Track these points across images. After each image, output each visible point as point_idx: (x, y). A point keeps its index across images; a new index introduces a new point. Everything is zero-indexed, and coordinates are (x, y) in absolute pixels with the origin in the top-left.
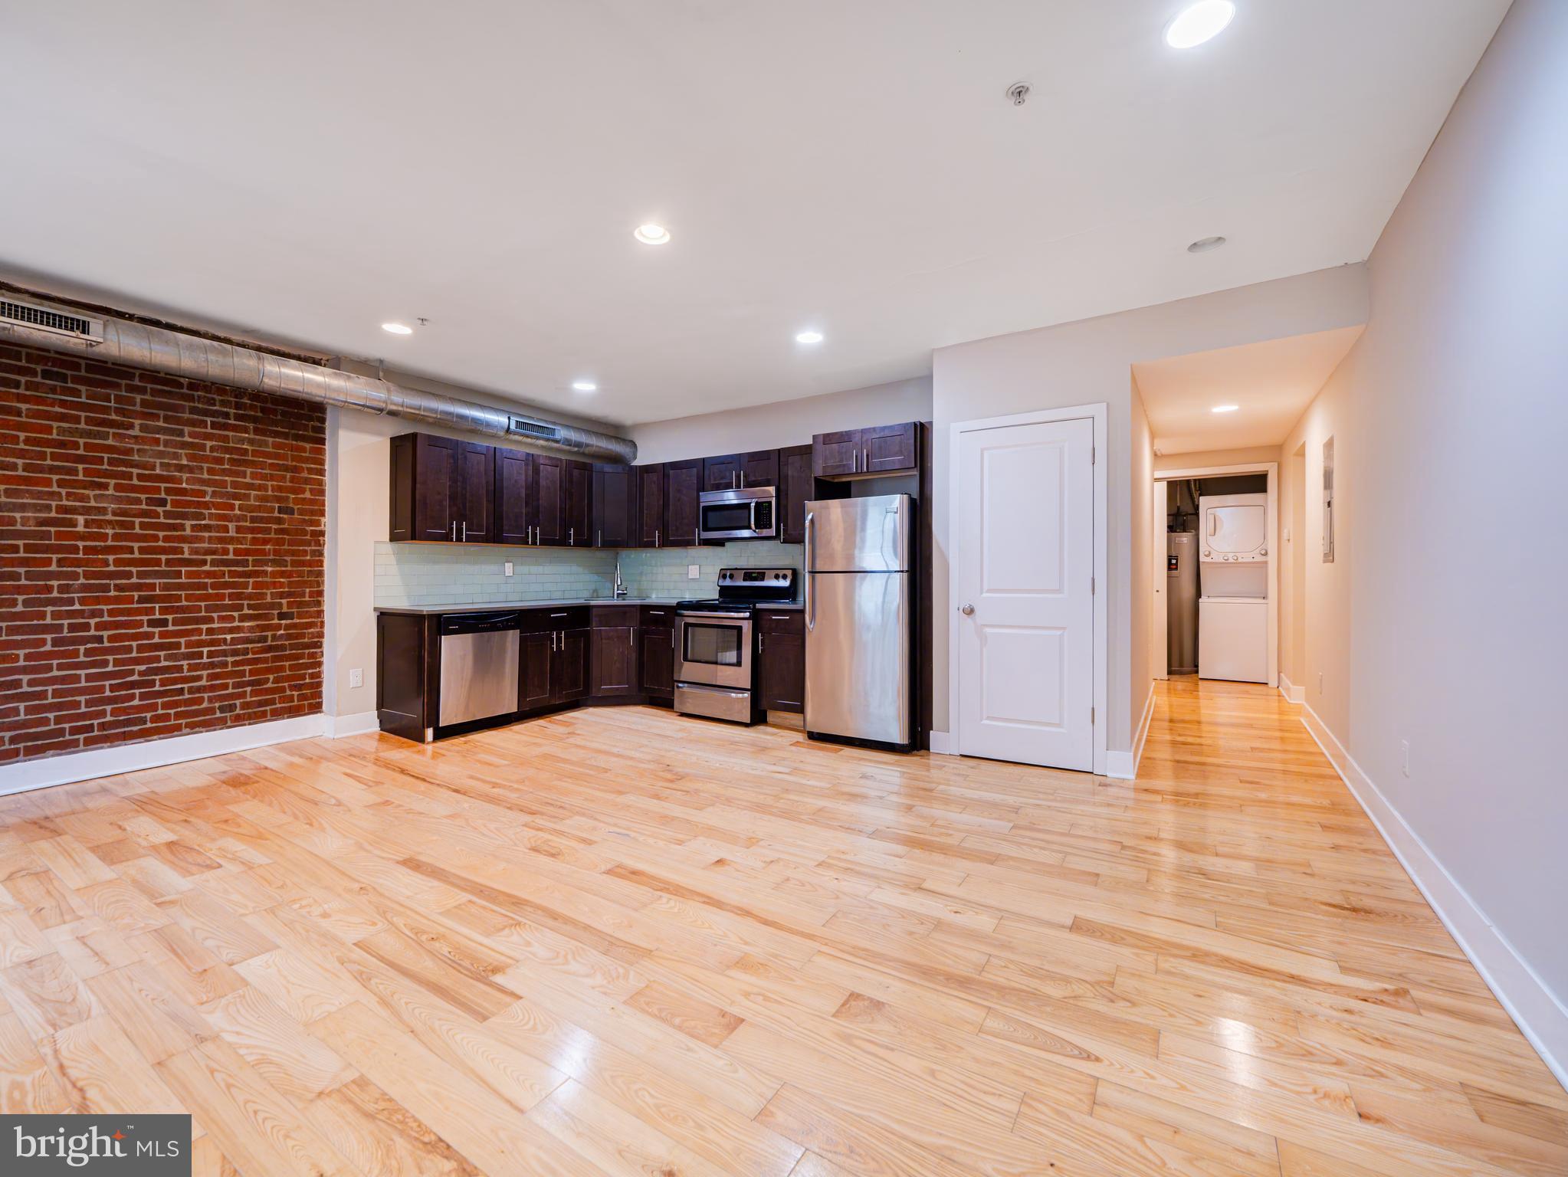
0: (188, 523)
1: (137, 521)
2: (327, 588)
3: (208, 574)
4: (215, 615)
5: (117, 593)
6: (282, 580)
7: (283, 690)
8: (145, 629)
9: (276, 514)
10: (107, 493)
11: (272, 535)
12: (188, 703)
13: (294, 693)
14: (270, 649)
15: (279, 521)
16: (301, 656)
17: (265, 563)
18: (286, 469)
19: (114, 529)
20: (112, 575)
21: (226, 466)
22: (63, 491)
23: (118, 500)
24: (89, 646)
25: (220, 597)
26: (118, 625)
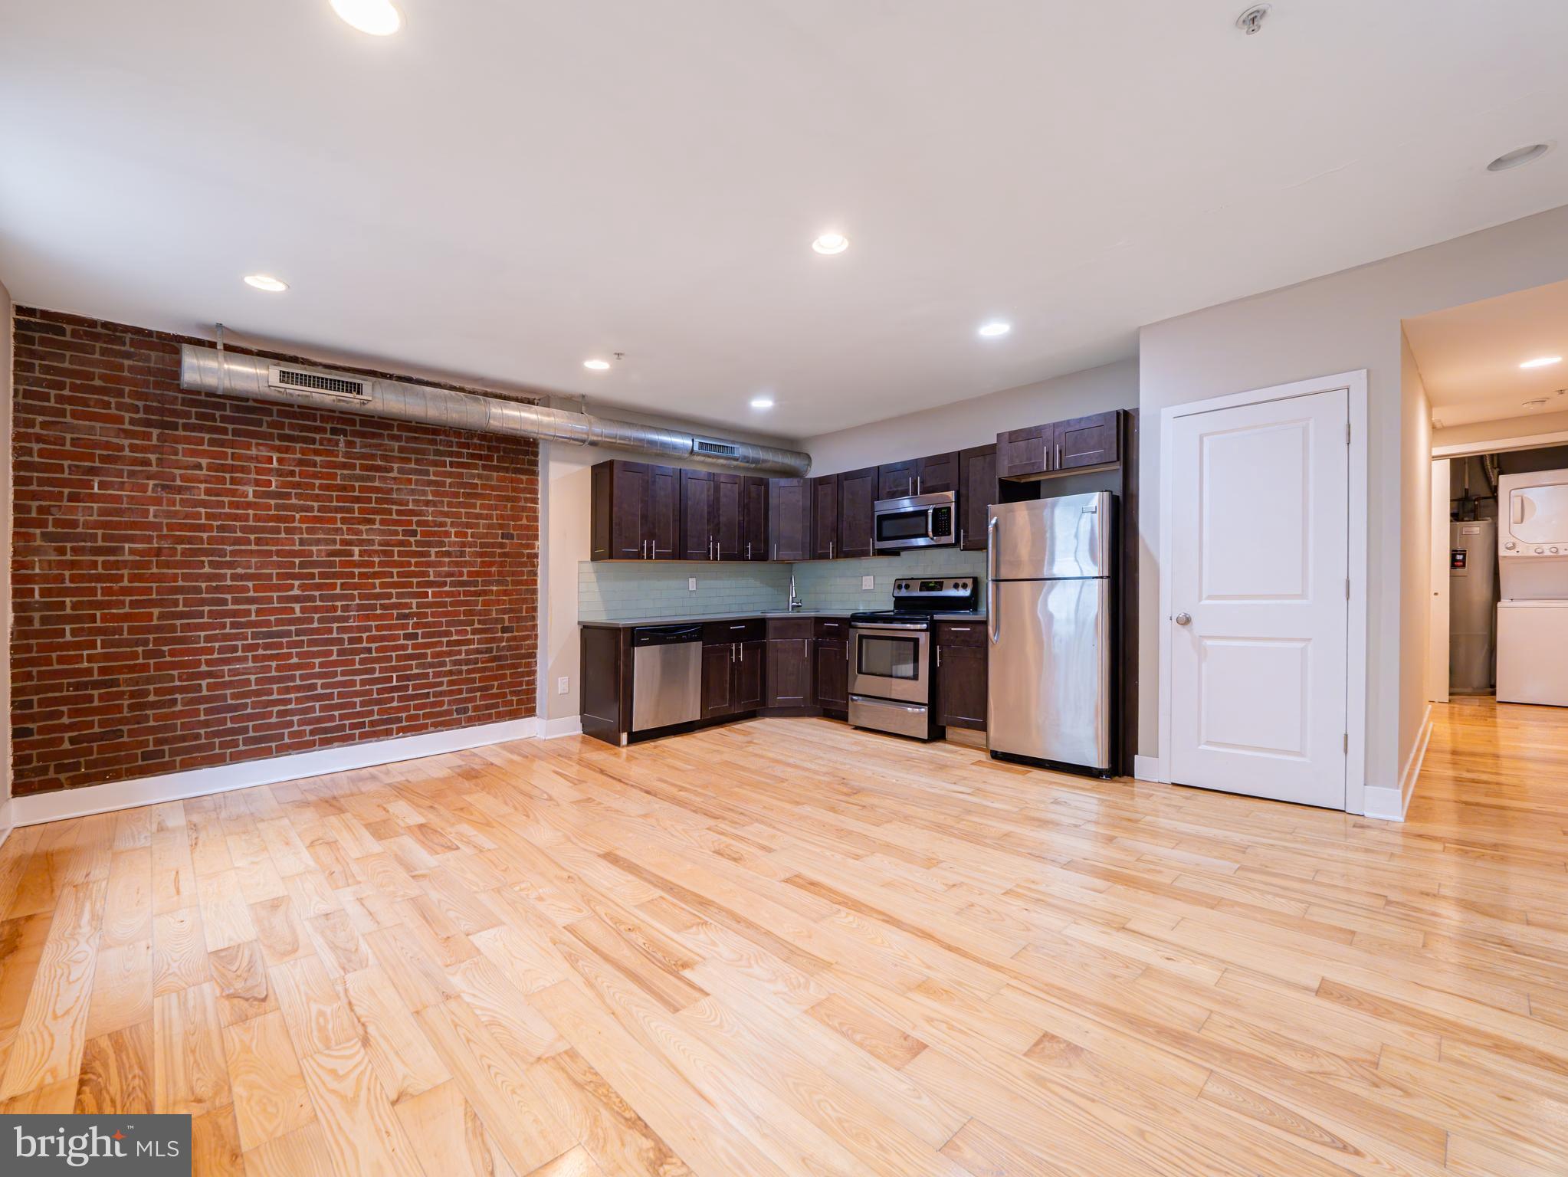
0: (433, 550)
1: (396, 549)
2: (540, 605)
3: (448, 594)
4: (453, 629)
5: (381, 612)
6: (504, 598)
7: (504, 695)
8: (402, 642)
9: (500, 540)
10: (374, 527)
11: (497, 559)
12: (433, 705)
13: (513, 698)
14: (495, 659)
15: (502, 546)
16: (517, 666)
17: (491, 583)
18: (508, 499)
19: (379, 557)
20: (378, 596)
21: (461, 500)
22: (344, 527)
23: (382, 532)
24: (362, 656)
25: (457, 614)
26: (383, 638)
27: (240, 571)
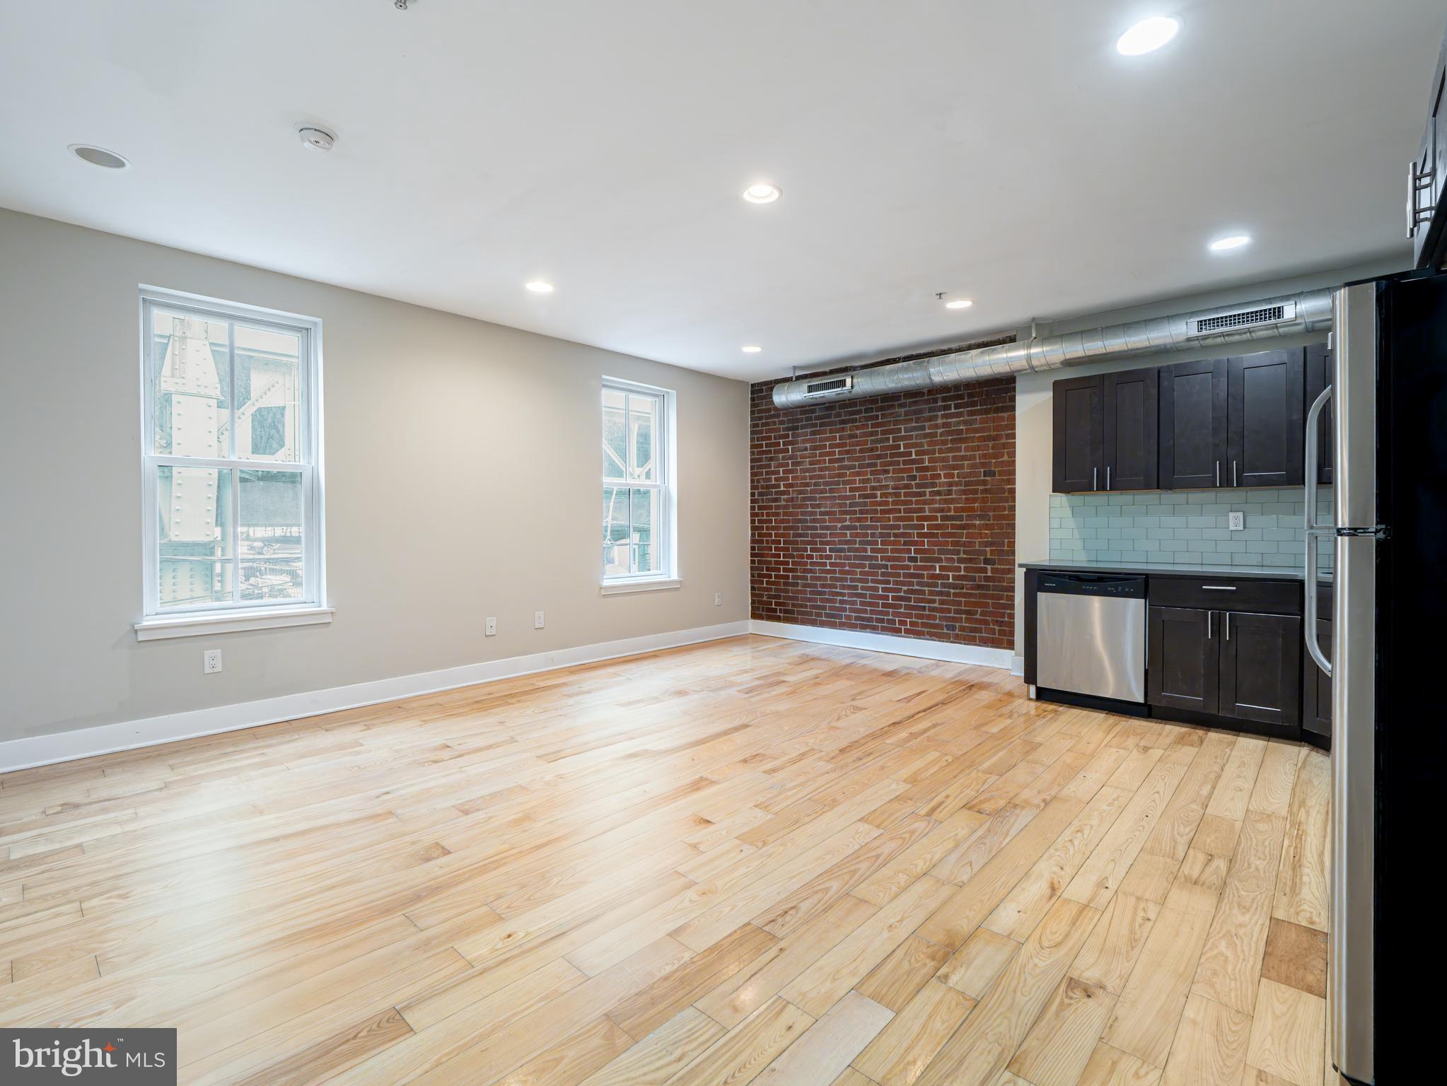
0: (929, 490)
1: (902, 491)
4: (943, 557)
5: (893, 539)
6: (986, 532)
7: (986, 622)
8: (907, 563)
9: (982, 478)
11: (979, 495)
12: (929, 617)
13: (995, 627)
14: (979, 587)
15: (984, 483)
16: (1001, 598)
17: (975, 517)
18: (989, 438)
20: (892, 527)
21: (950, 446)
22: (872, 477)
23: (893, 479)
24: (883, 570)
25: (946, 543)
26: (894, 559)
27: (823, 509)
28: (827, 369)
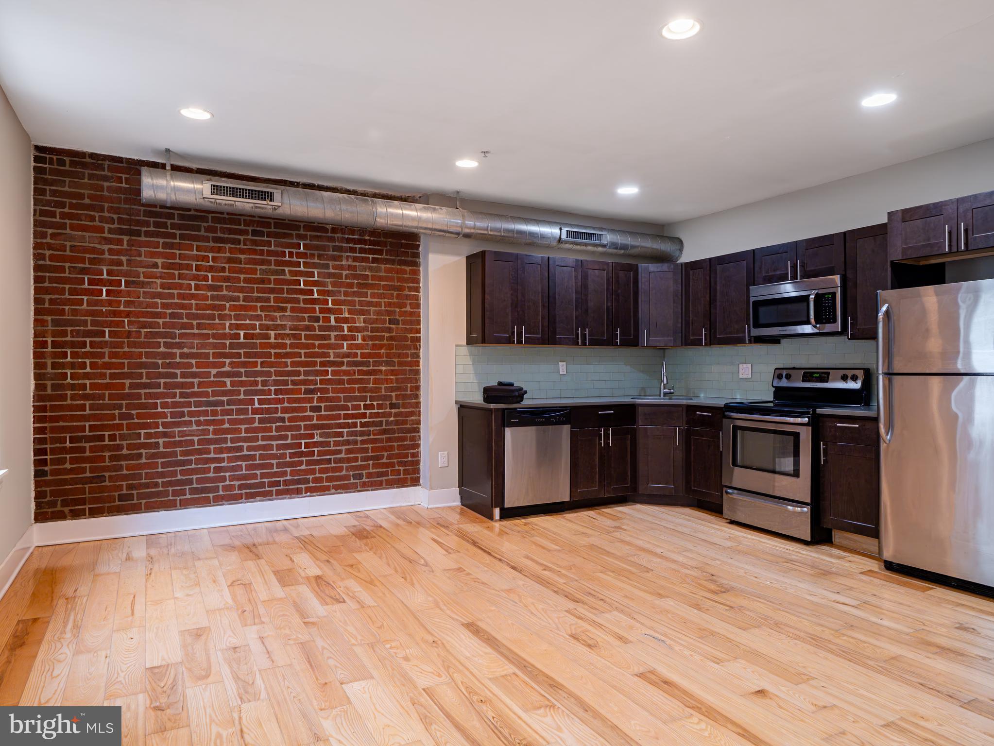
0: (333, 334)
1: (303, 333)
2: (422, 384)
3: (346, 373)
4: (349, 404)
5: (292, 387)
6: (392, 377)
7: (392, 465)
8: (308, 413)
9: (387, 325)
10: (286, 314)
11: (385, 342)
12: (334, 470)
13: (401, 468)
14: (385, 432)
15: (389, 330)
16: (404, 439)
17: (380, 364)
18: (394, 288)
19: (290, 340)
20: (289, 373)
21: (355, 289)
22: (263, 314)
23: (292, 319)
24: (278, 424)
25: (353, 390)
26: (294, 410)
27: (186, 350)
28: (194, 166)
